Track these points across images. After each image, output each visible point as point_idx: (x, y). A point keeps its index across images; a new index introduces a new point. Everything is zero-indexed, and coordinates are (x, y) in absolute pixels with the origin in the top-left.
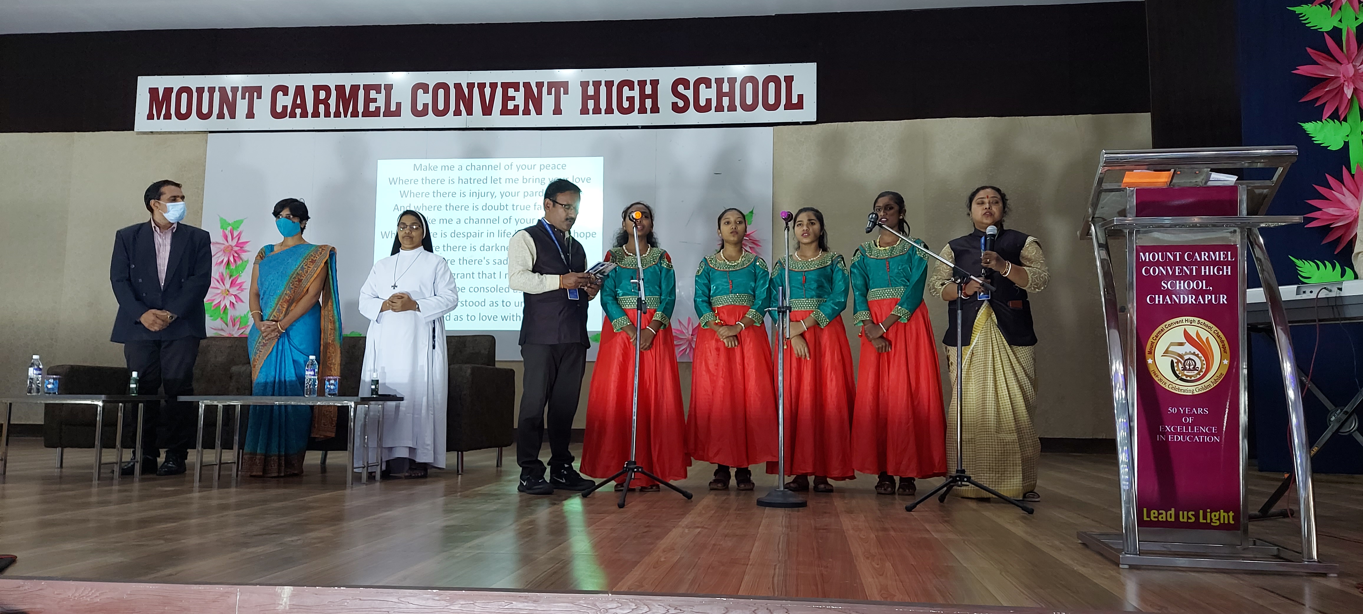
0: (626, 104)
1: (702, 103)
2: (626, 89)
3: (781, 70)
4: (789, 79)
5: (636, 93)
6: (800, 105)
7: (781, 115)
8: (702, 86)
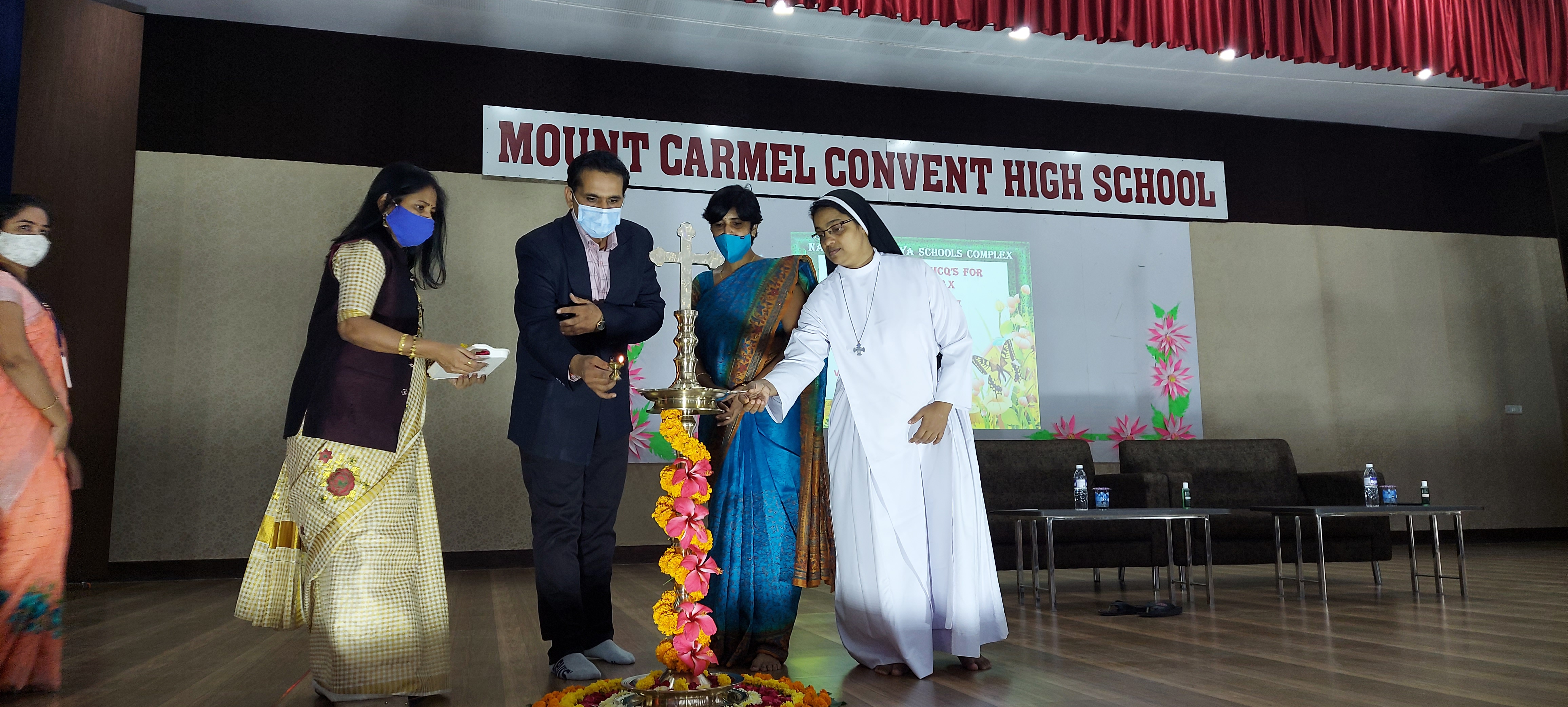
0: (1050, 188)
1: (1124, 192)
2: (1049, 172)
3: (1193, 165)
4: (1201, 176)
5: (1059, 177)
6: (1211, 203)
7: (1196, 211)
8: (1122, 176)
